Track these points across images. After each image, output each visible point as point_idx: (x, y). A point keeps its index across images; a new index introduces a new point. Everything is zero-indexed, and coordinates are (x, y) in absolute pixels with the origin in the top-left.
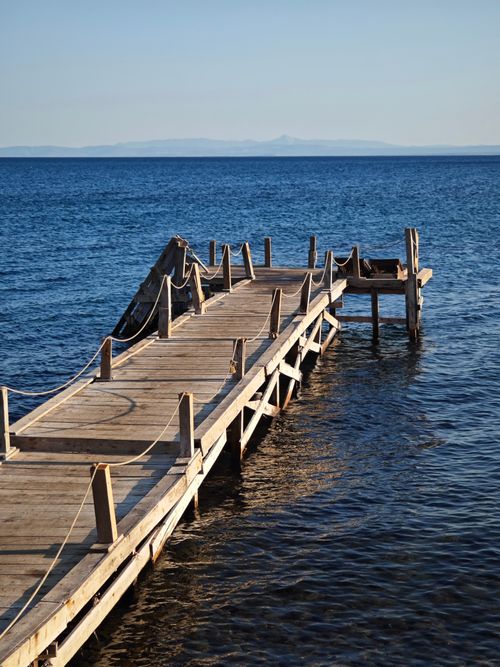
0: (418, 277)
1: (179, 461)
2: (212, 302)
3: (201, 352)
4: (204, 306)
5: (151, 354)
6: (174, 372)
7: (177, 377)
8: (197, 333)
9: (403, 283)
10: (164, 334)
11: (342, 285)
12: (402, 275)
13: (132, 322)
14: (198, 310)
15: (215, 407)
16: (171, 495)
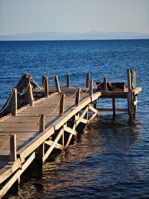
0: (133, 91)
1: (10, 163)
2: (39, 101)
3: (28, 121)
4: (34, 103)
5: (7, 122)
6: (15, 129)
7: (16, 131)
8: (29, 113)
9: (126, 93)
10: (14, 114)
11: (99, 94)
12: (126, 90)
13: (6, 111)
14: (31, 105)
15: (29, 142)
16: (4, 176)
